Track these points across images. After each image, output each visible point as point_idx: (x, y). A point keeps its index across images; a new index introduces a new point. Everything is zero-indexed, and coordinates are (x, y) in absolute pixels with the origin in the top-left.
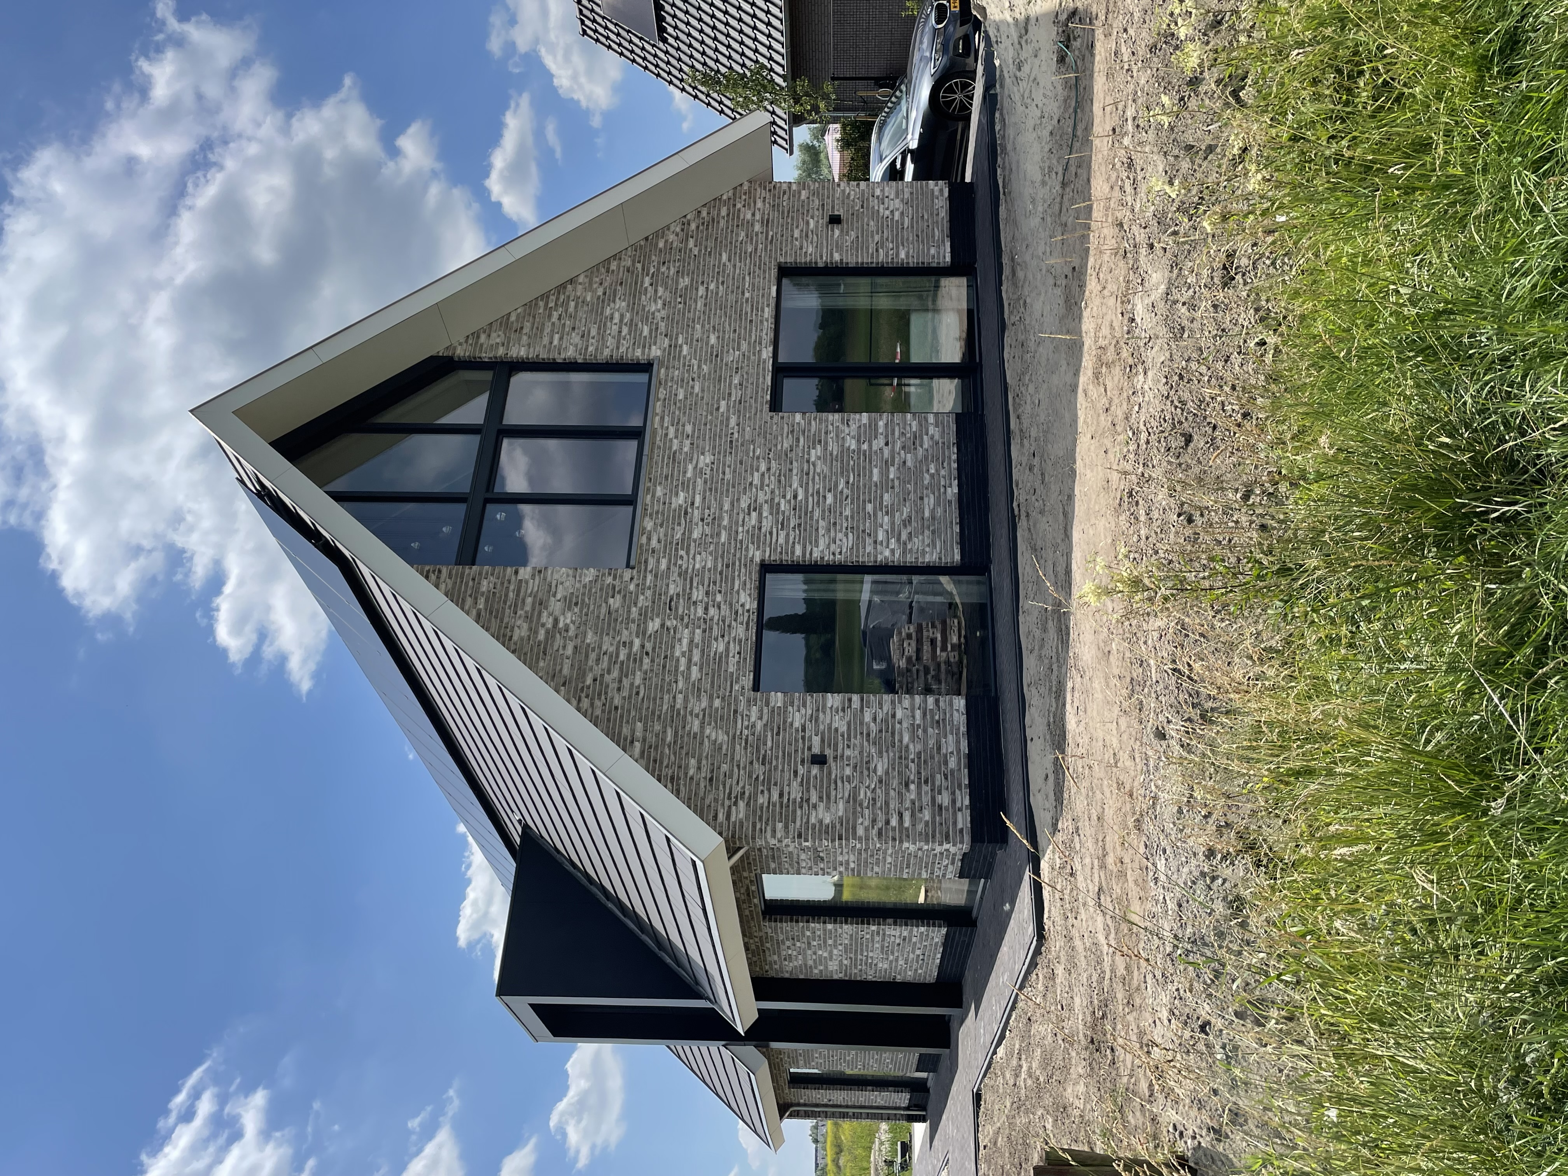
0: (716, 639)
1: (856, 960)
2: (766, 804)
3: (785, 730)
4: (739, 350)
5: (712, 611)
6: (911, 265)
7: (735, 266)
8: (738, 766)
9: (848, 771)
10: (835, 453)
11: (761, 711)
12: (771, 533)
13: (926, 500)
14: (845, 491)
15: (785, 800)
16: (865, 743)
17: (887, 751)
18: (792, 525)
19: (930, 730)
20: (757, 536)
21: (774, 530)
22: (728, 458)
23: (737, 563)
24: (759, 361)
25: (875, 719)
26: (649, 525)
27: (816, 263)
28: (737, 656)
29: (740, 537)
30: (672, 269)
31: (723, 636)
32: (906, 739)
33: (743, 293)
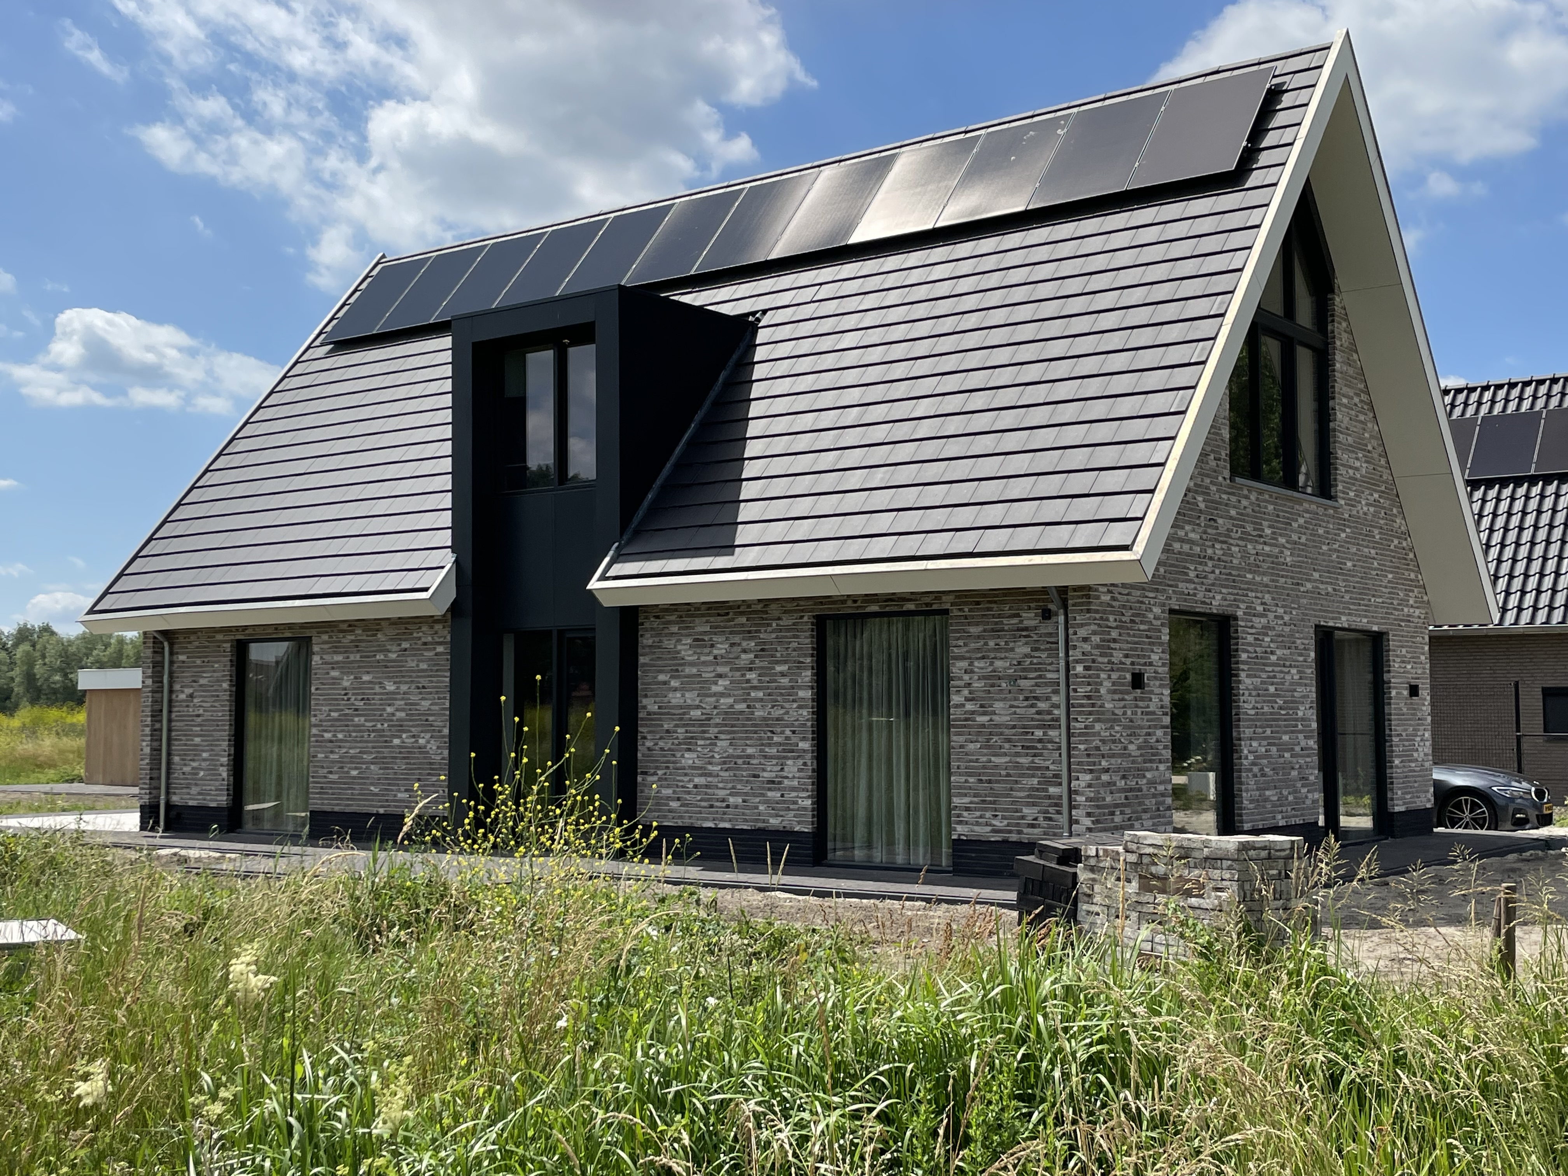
0: (1196, 569)
1: (709, 725)
2: (1109, 624)
3: (1150, 644)
4: (1346, 591)
5: (1210, 563)
6: (1388, 771)
7: (1386, 587)
8: (1128, 594)
9: (1129, 712)
10: (1296, 694)
11: (1159, 619)
12: (1252, 627)
13: (1274, 792)
14: (1276, 706)
15: (1112, 645)
16: (1145, 731)
17: (1141, 755)
18: (1258, 649)
19: (1154, 801)
20: (1251, 613)
21: (1253, 631)
22: (1289, 581)
23: (1236, 591)
24: (1339, 613)
25: (1157, 741)
26: (1253, 497)
27: (1389, 672)
28: (1186, 591)
29: (1250, 594)
30: (1382, 522)
31: (1197, 576)
32: (1149, 775)
33: (1374, 596)
